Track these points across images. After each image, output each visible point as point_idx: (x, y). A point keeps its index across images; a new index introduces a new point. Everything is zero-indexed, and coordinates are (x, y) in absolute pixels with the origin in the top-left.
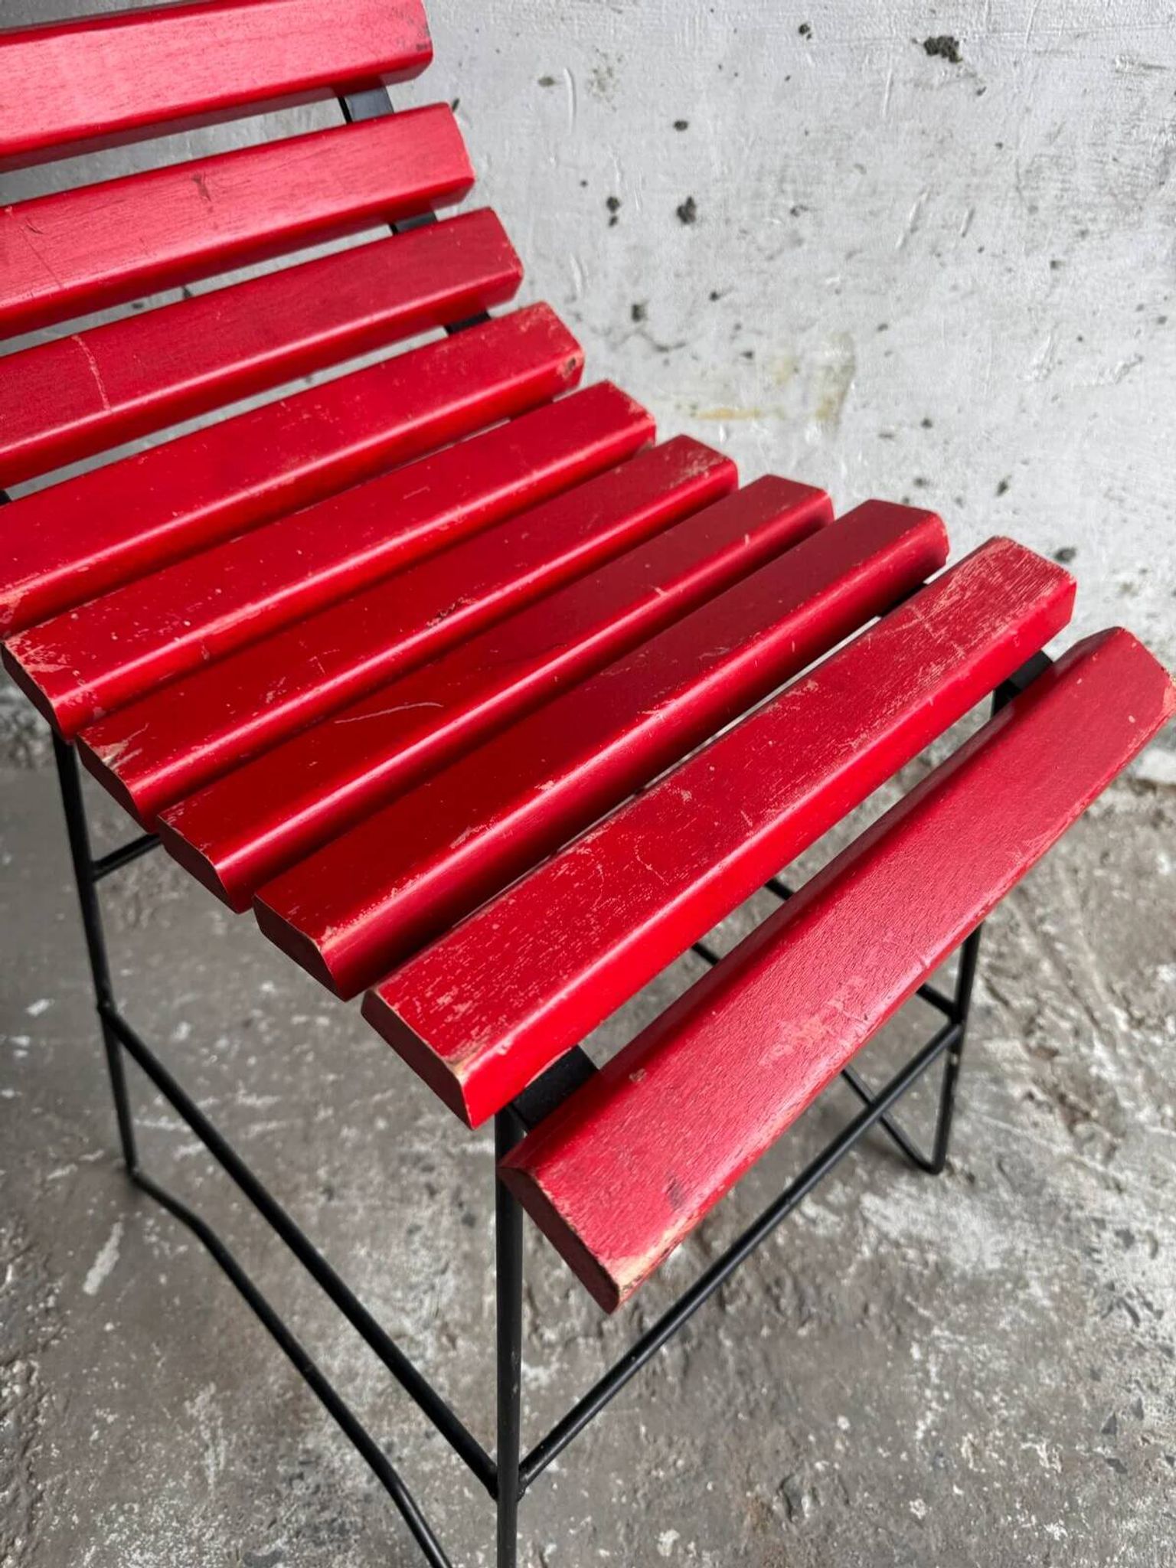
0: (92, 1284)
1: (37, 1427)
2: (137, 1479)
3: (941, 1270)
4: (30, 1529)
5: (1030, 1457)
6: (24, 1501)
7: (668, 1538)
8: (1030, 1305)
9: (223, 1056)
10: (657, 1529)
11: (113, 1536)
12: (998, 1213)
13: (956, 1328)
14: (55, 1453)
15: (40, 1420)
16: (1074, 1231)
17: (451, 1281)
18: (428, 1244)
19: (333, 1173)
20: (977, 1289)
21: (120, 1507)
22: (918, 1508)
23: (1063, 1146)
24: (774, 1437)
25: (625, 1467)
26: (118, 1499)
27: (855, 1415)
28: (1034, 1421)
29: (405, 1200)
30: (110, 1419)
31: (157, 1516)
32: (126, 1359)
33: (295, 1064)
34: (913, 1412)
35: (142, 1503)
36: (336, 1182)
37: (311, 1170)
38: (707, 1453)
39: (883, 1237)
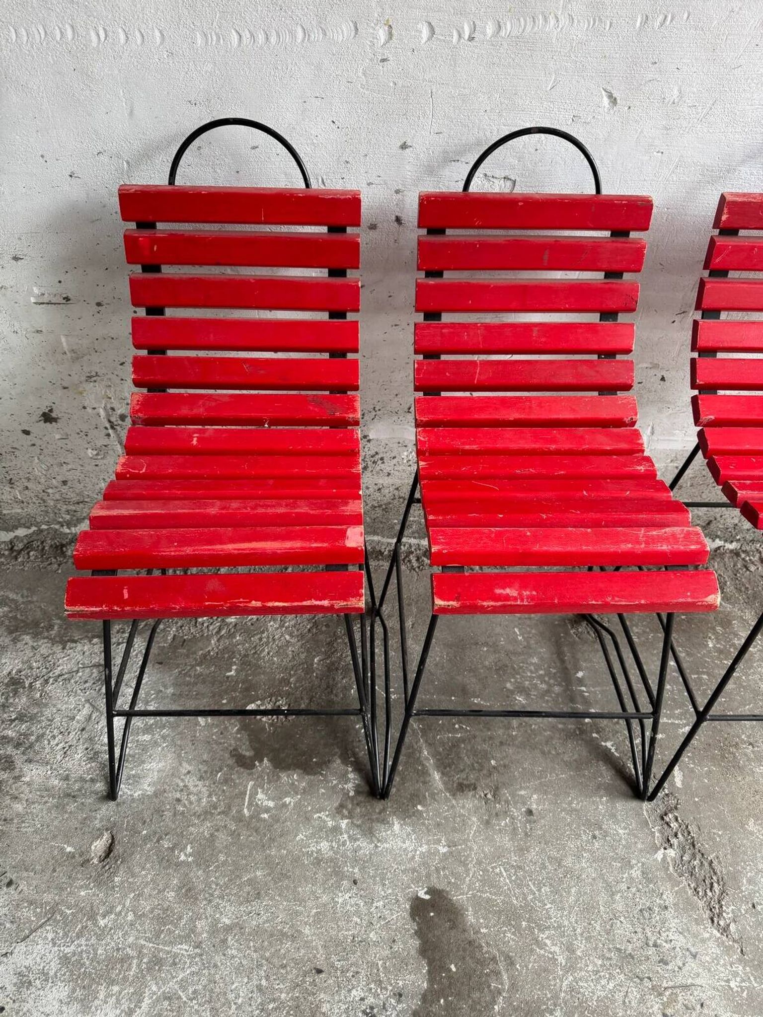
0: (678, 783)
1: (693, 838)
2: (745, 853)
4: (715, 873)
6: (706, 864)
11: (749, 874)
14: (707, 846)
15: (692, 834)
19: (749, 737)
21: (745, 863)
26: (742, 861)
30: (720, 833)
32: (711, 811)
35: (753, 862)
36: (751, 740)
37: (739, 737)
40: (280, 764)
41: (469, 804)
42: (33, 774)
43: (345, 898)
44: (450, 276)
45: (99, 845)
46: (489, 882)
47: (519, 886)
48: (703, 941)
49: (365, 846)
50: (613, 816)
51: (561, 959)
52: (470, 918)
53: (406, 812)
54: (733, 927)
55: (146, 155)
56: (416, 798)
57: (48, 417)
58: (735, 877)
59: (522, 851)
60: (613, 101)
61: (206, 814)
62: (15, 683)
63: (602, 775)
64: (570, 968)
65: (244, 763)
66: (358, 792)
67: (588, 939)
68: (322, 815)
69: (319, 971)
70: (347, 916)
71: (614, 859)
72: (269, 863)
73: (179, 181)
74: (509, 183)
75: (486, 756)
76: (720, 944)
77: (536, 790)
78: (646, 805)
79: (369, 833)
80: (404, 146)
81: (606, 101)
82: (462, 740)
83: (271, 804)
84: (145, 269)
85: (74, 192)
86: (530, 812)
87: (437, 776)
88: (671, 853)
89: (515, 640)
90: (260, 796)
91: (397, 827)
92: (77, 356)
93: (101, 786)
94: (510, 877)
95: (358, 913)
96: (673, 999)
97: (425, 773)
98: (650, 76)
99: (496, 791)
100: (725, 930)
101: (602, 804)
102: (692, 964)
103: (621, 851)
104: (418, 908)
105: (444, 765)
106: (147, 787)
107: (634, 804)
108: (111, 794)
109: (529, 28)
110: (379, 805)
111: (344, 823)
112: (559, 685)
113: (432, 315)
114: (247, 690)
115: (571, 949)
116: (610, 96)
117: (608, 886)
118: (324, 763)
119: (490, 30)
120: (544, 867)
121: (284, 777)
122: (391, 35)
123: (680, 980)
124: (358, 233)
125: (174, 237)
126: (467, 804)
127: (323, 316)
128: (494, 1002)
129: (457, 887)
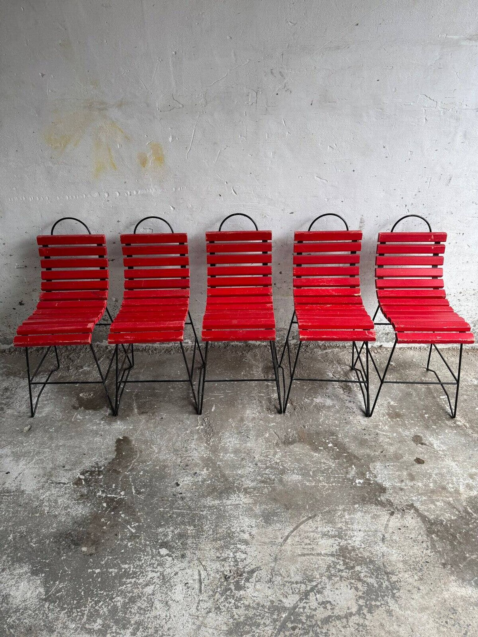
0: (213, 410)
1: (210, 423)
2: (224, 427)
3: (324, 406)
4: (213, 432)
5: (335, 423)
6: (211, 429)
7: (289, 430)
8: (336, 409)
9: (223, 387)
10: (288, 429)
11: (223, 431)
12: (332, 400)
13: (326, 411)
14: (214, 425)
16: (342, 401)
17: (259, 408)
18: (255, 404)
20: (329, 407)
22: (320, 427)
23: (342, 392)
24: (302, 421)
25: (284, 424)
26: (222, 429)
27: (313, 419)
28: (336, 419)
29: (252, 400)
30: (219, 422)
31: (228, 430)
32: (219, 417)
33: (233, 387)
34: (320, 419)
38: (294, 423)
39: (317, 402)
40: (87, 408)
41: (143, 417)
42: (9, 411)
43: (97, 439)
44: (134, 256)
45: (27, 428)
46: (142, 434)
47: (151, 435)
48: (201, 447)
49: (107, 427)
50: (188, 418)
51: (156, 451)
52: (133, 443)
53: (123, 419)
54: (211, 444)
55: (45, 227)
56: (128, 416)
57: (21, 304)
58: (218, 433)
59: (155, 427)
60: (174, 208)
61: (61, 420)
62: (6, 389)
63: (189, 409)
64: (159, 453)
65: (75, 408)
66: (109, 415)
67: (166, 447)
68: (96, 420)
69: (84, 454)
70: (97, 443)
71: (183, 429)
72: (77, 431)
73: (54, 234)
74: (151, 230)
75: (154, 405)
76: (206, 447)
77: (167, 413)
78: (199, 416)
79: (110, 424)
80: (118, 221)
81: (172, 208)
82: (148, 401)
83: (81, 418)
84: (46, 258)
85: (27, 237)
86: (162, 418)
87: (136, 410)
88: (202, 427)
89: (177, 375)
90: (78, 416)
91: (119, 423)
92: (29, 283)
93: (30, 414)
94: (149, 433)
95: (100, 442)
96: (186, 458)
97: (133, 409)
98: (181, 202)
99: (153, 414)
100: (209, 444)
101: (186, 416)
102: (195, 452)
103: (186, 427)
104: (118, 441)
105: (139, 408)
106: (44, 414)
107: (196, 416)
108: (33, 415)
109: (145, 192)
110: (114, 418)
111: (102, 422)
112: (187, 386)
113: (130, 267)
114: (81, 390)
115: (160, 449)
116: (173, 207)
117: (178, 434)
118: (101, 408)
119: (135, 193)
120: (161, 431)
121: (87, 411)
122: (109, 195)
123: (190, 455)
124: (106, 245)
125: (53, 249)
126: (143, 416)
127: (98, 269)
128: (133, 460)
129: (132, 436)
